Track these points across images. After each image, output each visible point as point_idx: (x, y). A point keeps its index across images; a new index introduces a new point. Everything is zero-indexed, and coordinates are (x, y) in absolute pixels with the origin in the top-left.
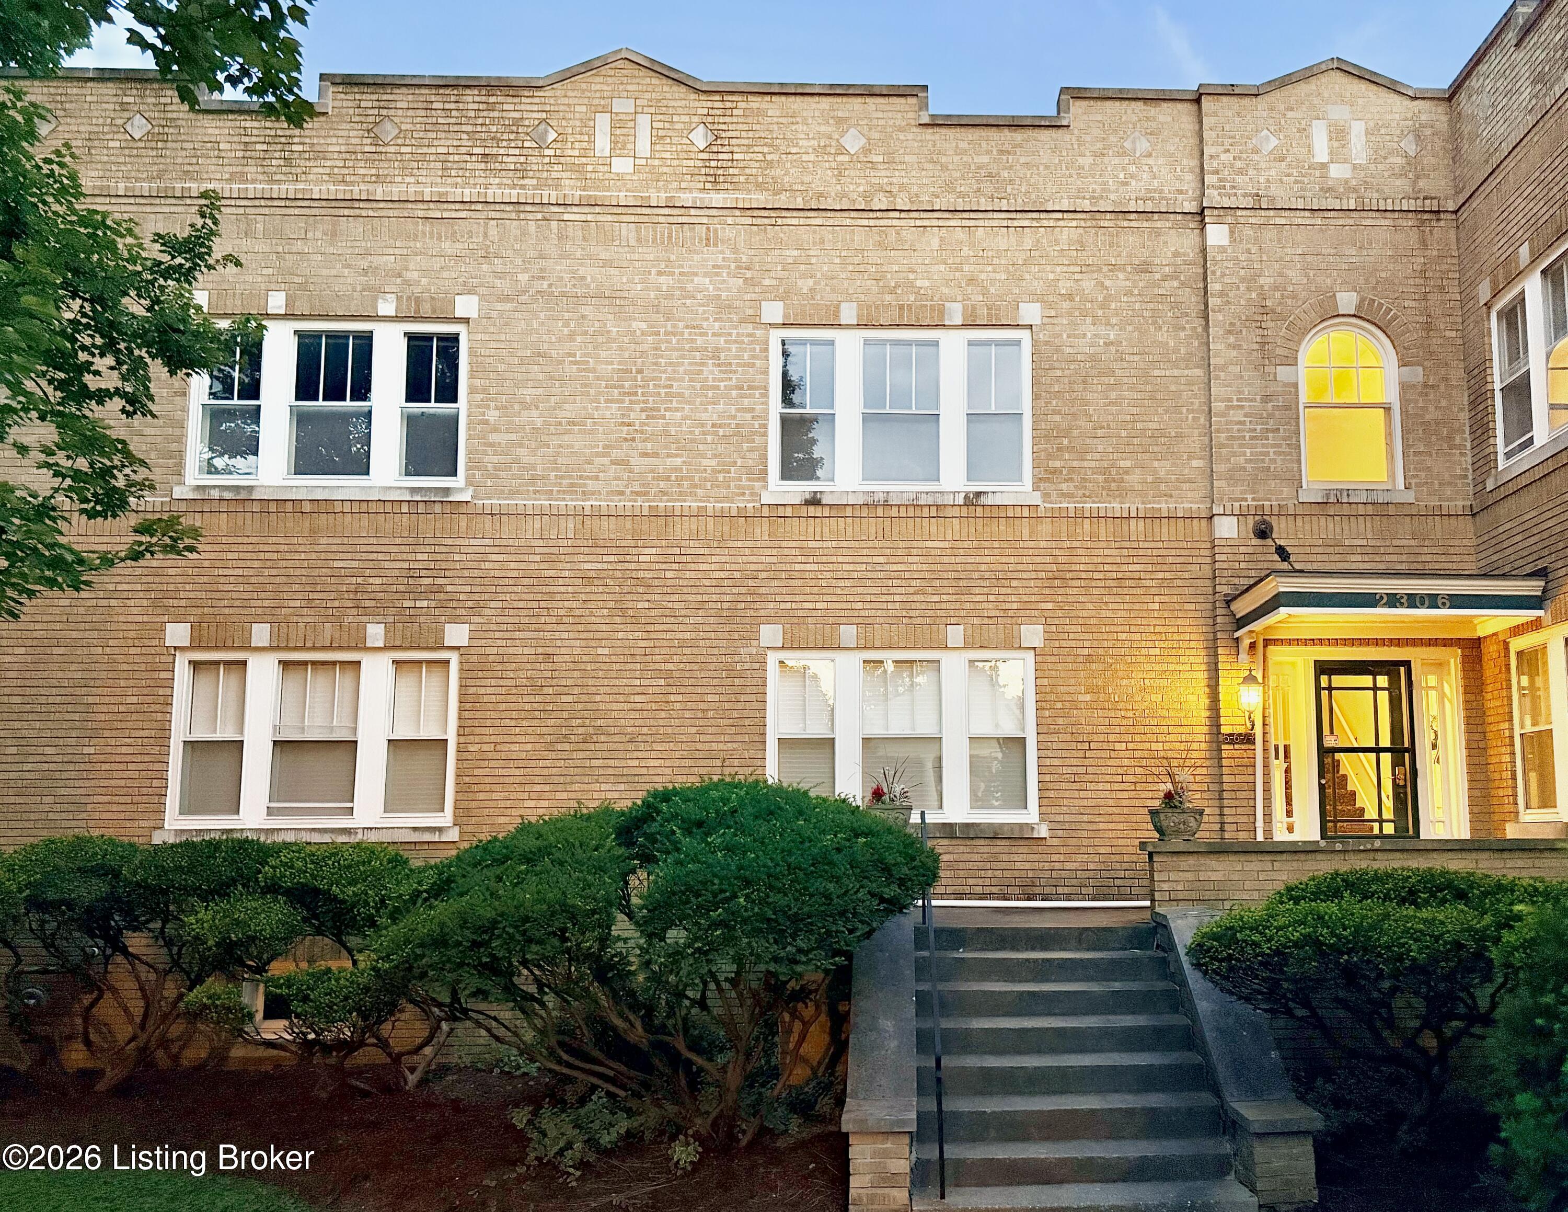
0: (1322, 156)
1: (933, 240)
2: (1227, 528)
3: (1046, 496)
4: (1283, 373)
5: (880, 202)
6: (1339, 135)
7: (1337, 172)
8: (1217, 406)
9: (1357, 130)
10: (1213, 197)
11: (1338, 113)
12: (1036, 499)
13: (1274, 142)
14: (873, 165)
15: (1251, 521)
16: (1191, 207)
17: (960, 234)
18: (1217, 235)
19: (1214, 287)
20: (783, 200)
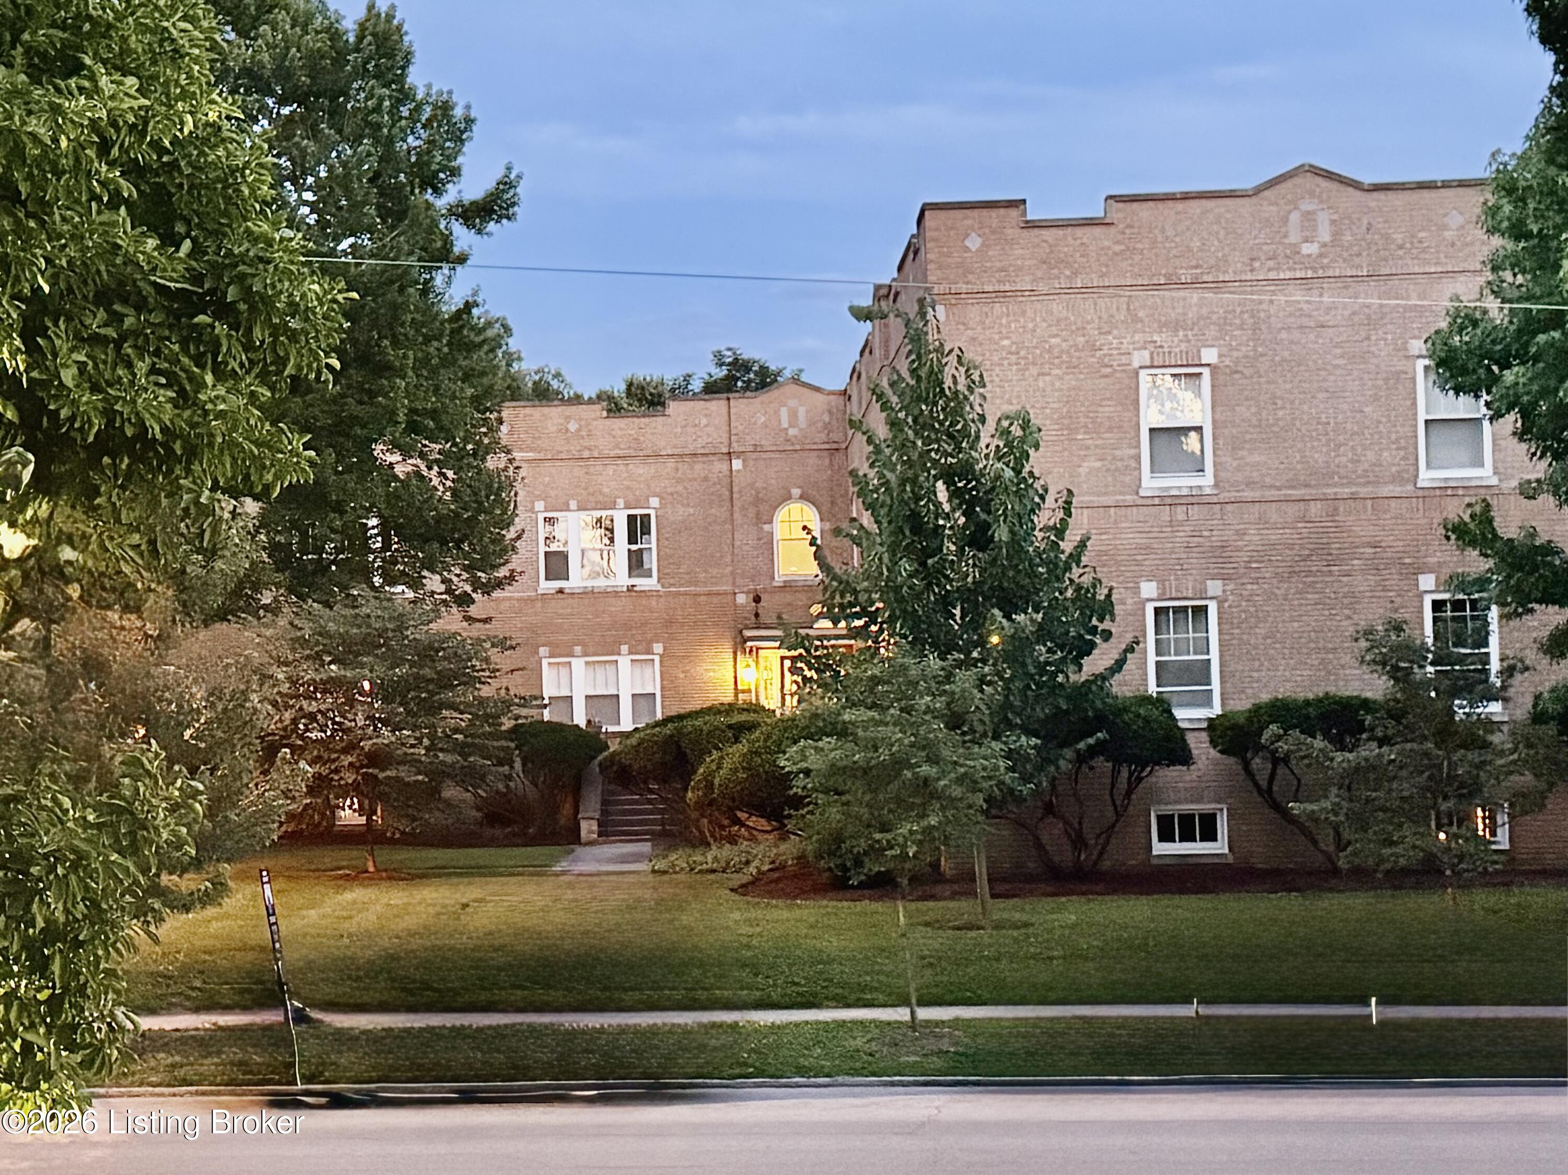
0: (785, 425)
1: (610, 470)
2: (741, 599)
3: (663, 586)
4: (766, 527)
5: (586, 454)
6: (793, 414)
7: (792, 432)
8: (737, 543)
9: (802, 411)
10: (736, 447)
11: (792, 403)
12: (659, 588)
13: (763, 419)
14: (583, 437)
15: (751, 596)
16: (725, 450)
17: (622, 467)
18: (737, 464)
19: (735, 489)
20: (541, 456)
